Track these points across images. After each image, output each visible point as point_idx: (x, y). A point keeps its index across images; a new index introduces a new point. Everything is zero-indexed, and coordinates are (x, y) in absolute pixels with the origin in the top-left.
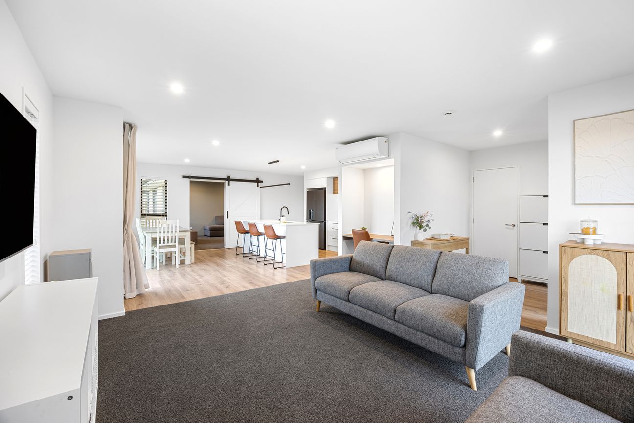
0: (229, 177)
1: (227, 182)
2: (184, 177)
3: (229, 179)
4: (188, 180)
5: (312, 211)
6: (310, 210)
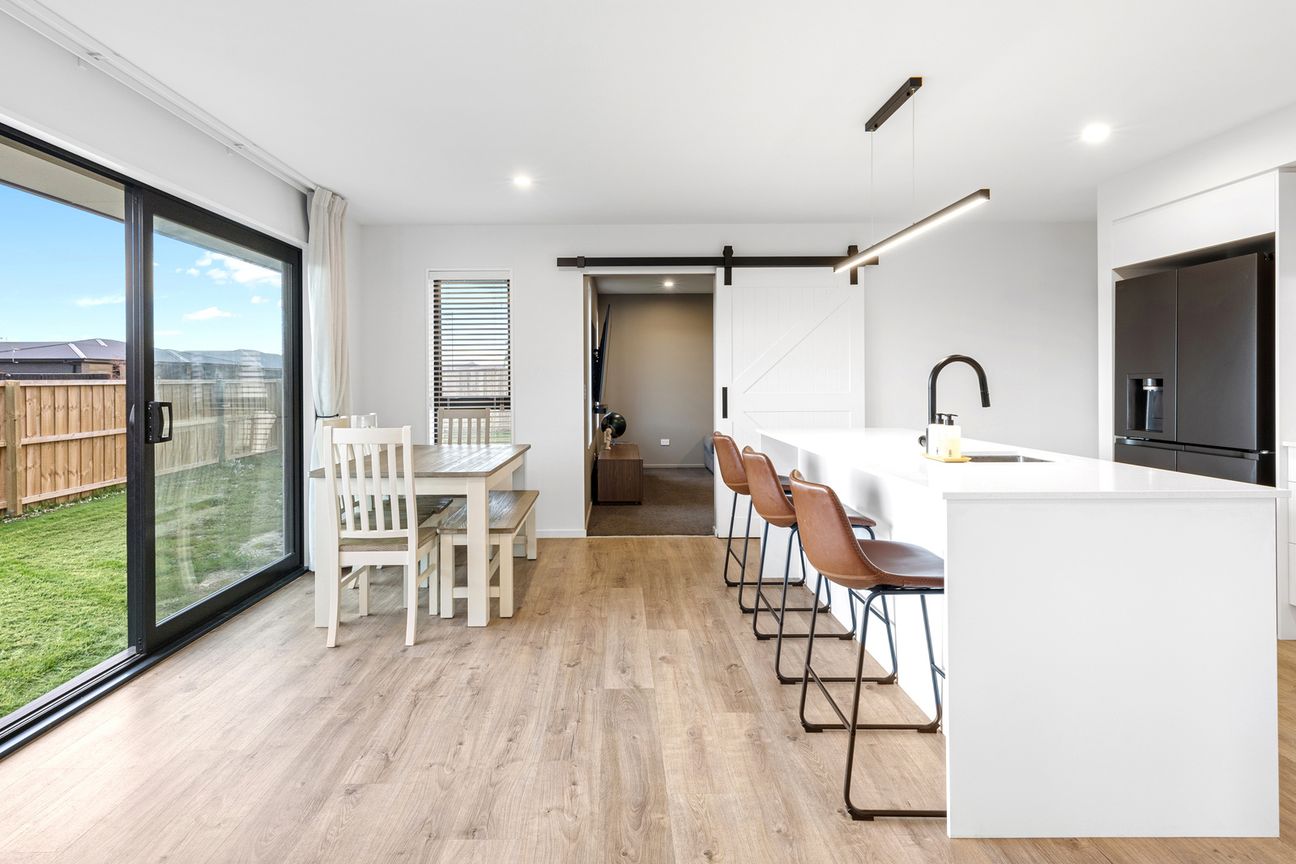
0: (728, 250)
1: (720, 272)
2: (563, 262)
3: (728, 260)
4: (576, 276)
5: (1150, 387)
6: (1139, 383)
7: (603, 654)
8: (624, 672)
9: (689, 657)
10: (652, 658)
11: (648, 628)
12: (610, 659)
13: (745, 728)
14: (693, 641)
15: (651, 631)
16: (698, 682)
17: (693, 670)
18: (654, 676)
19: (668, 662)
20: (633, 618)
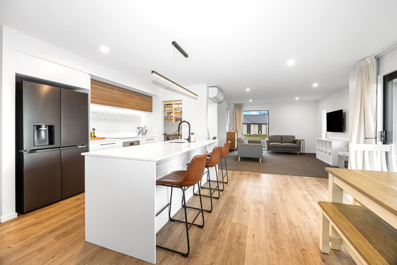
7: (265, 217)
8: (258, 209)
9: (237, 210)
10: (249, 212)
11: (248, 226)
12: (263, 214)
13: (234, 193)
14: (233, 216)
15: (247, 225)
16: (238, 203)
17: (238, 206)
18: (250, 206)
19: (244, 210)
20: (253, 236)
